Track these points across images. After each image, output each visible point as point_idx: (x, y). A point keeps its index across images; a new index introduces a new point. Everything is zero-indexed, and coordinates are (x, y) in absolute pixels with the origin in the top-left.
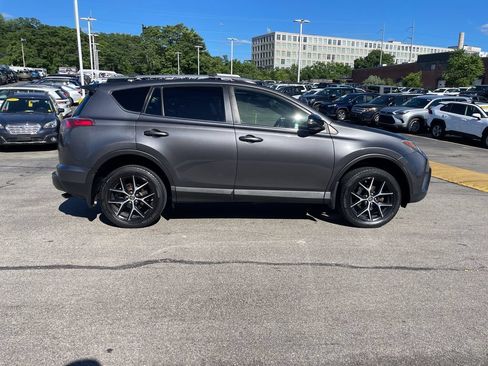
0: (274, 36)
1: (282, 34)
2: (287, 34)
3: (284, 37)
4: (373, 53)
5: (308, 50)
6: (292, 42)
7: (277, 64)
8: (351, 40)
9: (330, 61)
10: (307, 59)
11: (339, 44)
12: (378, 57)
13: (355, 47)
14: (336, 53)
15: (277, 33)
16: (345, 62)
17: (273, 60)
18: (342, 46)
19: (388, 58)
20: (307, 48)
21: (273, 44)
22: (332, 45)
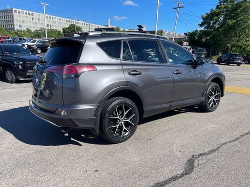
0: (12, 11)
1: (17, 10)
2: (21, 11)
3: (19, 12)
4: (71, 25)
5: (35, 21)
6: (24, 15)
7: (17, 27)
8: (59, 18)
9: (49, 28)
10: (35, 26)
11: (53, 19)
12: (74, 28)
13: (61, 21)
14: (52, 24)
15: (14, 9)
16: (57, 29)
17: (13, 25)
18: (54, 20)
19: (79, 29)
20: (34, 19)
21: (13, 16)
22: (49, 19)
